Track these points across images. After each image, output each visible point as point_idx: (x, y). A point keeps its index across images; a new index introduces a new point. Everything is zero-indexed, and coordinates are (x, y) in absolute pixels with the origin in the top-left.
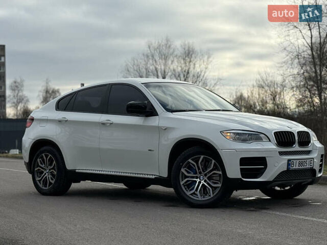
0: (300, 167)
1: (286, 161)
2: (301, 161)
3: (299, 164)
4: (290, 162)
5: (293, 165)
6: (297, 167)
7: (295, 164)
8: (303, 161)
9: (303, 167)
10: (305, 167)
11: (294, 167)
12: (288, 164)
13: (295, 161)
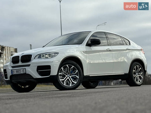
0: (17, 73)
1: (11, 71)
2: (17, 70)
3: (16, 72)
4: (12, 71)
5: (13, 72)
6: (16, 73)
7: (14, 72)
8: (18, 70)
9: (19, 73)
10: (20, 73)
11: (14, 73)
12: (12, 72)
13: (14, 70)
